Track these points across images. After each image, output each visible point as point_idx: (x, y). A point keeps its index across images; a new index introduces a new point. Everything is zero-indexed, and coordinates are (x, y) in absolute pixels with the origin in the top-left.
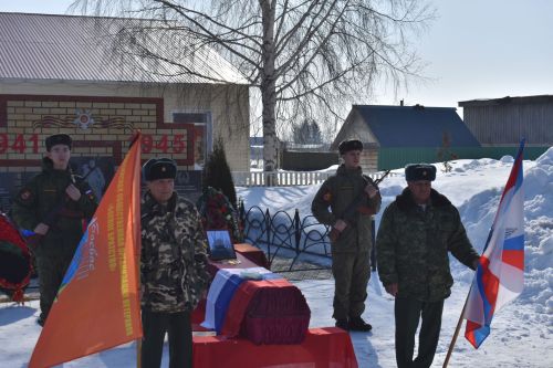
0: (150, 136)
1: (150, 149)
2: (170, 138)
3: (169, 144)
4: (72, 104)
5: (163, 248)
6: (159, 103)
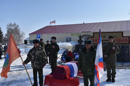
0: (120, 39)
3: (124, 40)
4: (105, 34)
5: (33, 56)
6: (122, 32)
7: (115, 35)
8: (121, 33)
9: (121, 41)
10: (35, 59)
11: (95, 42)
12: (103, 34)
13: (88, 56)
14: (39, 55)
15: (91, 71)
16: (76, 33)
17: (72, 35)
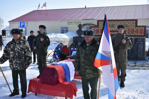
0: (133, 29)
1: (133, 32)
2: (139, 30)
3: (139, 31)
4: (114, 22)
5: (11, 52)
6: (136, 20)
7: (127, 23)
8: (135, 22)
9: (134, 33)
10: (14, 56)
11: (99, 33)
12: (111, 22)
13: (87, 52)
14: (20, 51)
15: (91, 73)
16: (74, 20)
17: (69, 23)
